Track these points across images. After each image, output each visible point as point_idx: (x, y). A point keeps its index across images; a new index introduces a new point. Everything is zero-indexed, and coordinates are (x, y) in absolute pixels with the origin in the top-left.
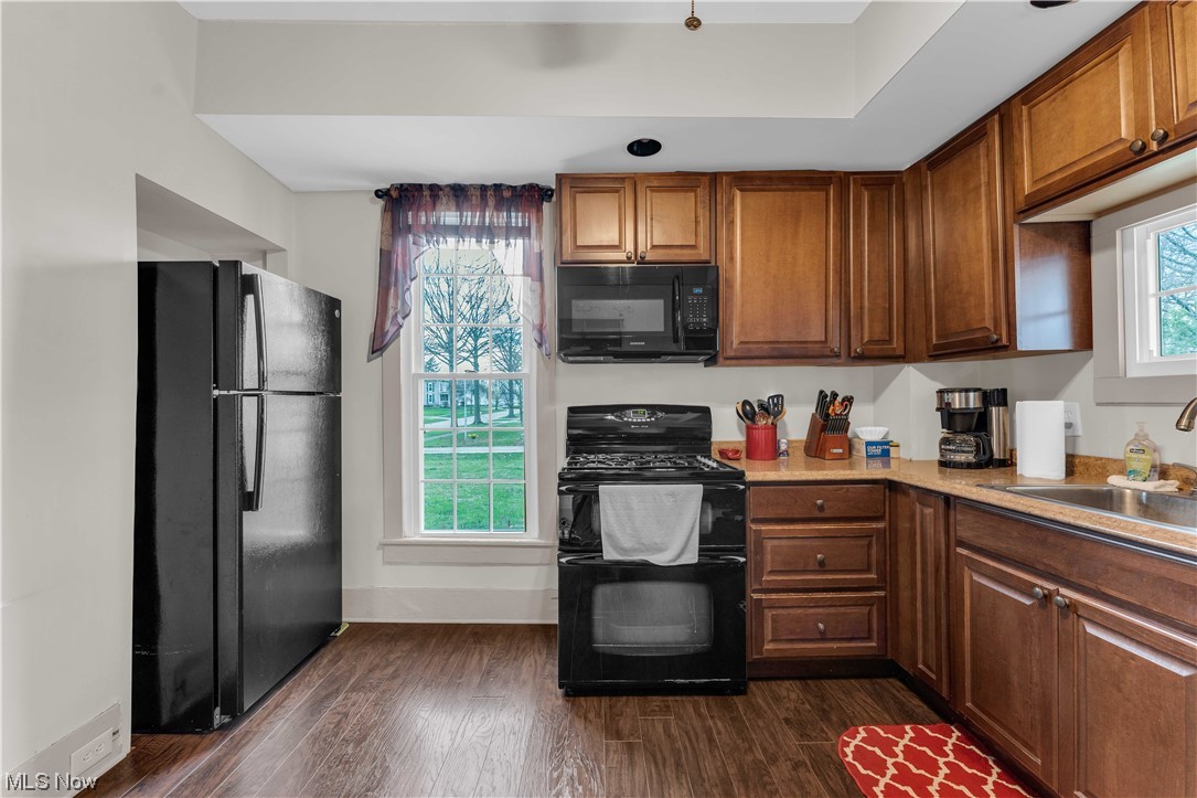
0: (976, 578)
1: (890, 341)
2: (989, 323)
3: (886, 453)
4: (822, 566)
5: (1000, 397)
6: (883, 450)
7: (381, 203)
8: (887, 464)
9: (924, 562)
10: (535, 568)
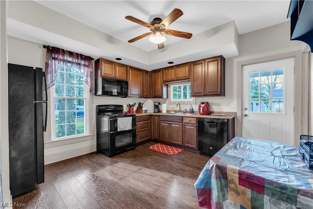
0: (162, 124)
1: (148, 95)
2: (160, 94)
3: (146, 112)
4: (144, 128)
5: (159, 103)
6: (146, 111)
7: (46, 50)
8: (146, 113)
9: (156, 124)
10: (88, 141)
